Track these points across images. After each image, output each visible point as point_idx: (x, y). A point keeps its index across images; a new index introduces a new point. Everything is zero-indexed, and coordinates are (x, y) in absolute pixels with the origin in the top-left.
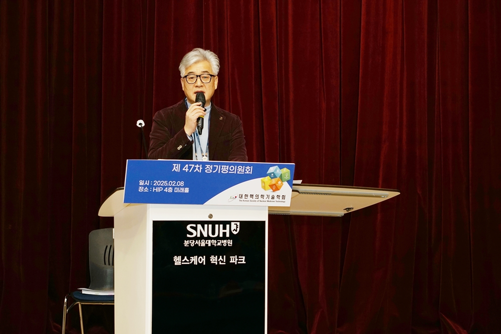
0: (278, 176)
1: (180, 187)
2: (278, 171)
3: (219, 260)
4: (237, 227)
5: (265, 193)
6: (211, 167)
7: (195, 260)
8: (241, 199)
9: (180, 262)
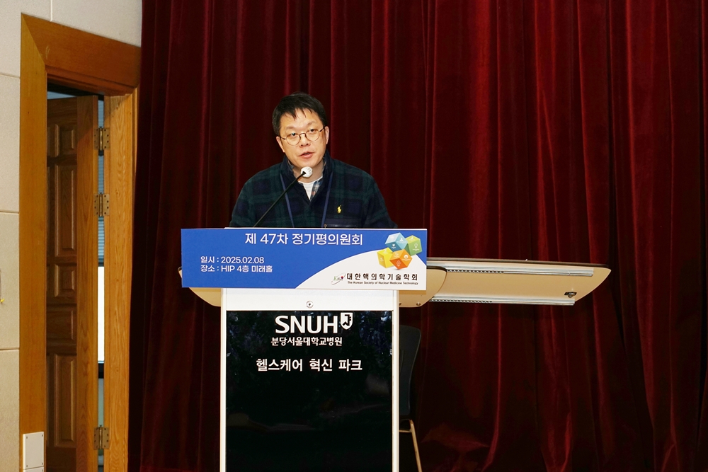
0: (403, 247)
1: (259, 264)
2: (401, 240)
3: (323, 365)
4: (349, 320)
5: (386, 271)
6: (301, 236)
7: (287, 364)
8: (351, 281)
9: (266, 368)
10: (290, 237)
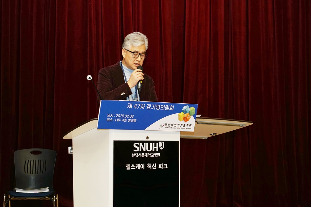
0: (188, 112)
1: (131, 118)
2: (188, 109)
3: (152, 166)
4: (163, 145)
5: (180, 123)
6: (150, 106)
7: (138, 166)
8: (166, 127)
9: (130, 168)
10: (146, 106)
